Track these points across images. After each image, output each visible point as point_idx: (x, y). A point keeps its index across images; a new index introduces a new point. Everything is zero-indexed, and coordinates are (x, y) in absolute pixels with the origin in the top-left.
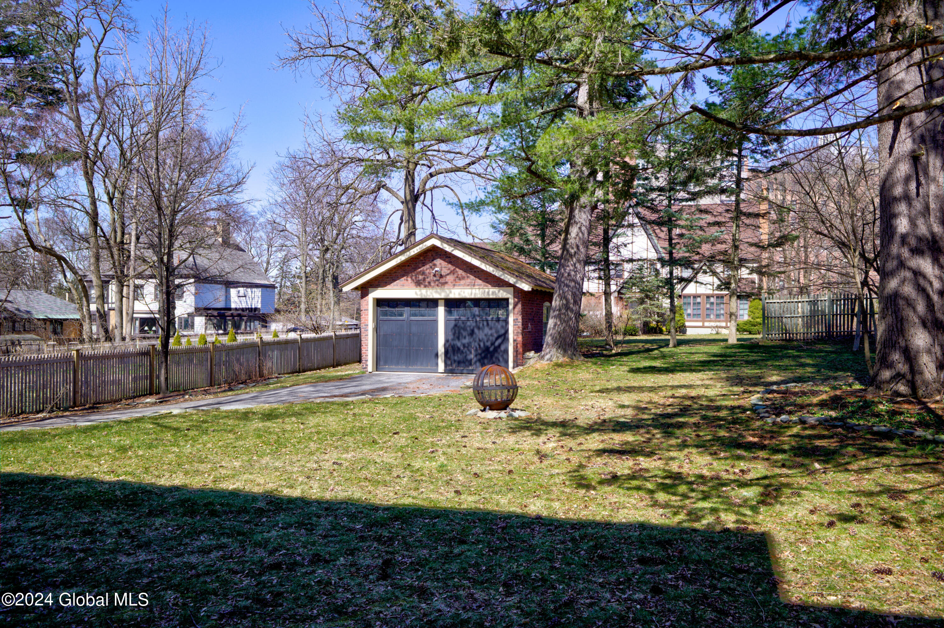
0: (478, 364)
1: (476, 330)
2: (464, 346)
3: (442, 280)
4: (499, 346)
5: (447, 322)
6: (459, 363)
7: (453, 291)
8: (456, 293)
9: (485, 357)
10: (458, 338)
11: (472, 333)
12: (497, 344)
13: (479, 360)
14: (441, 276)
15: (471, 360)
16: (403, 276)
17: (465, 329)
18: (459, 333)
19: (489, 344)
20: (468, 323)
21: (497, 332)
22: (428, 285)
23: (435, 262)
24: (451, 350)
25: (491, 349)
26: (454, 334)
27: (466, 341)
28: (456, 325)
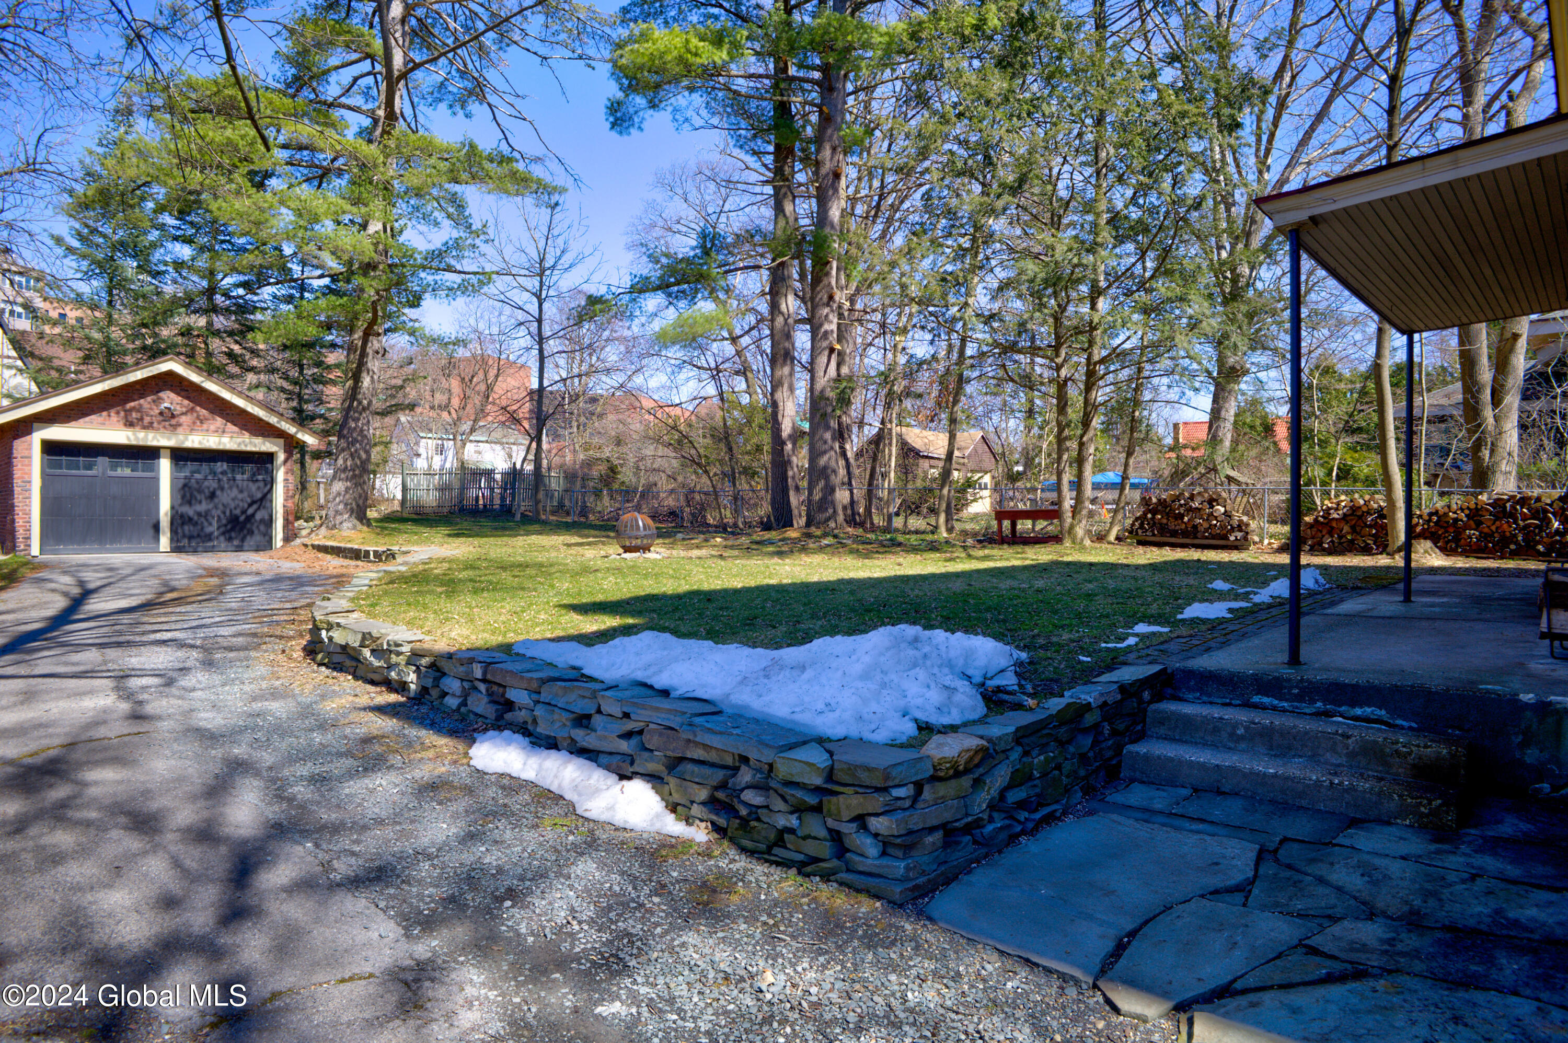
0: (222, 538)
1: (218, 493)
2: (199, 514)
3: (173, 422)
4: (253, 515)
5: (173, 479)
6: (191, 538)
7: (191, 438)
8: (195, 441)
9: (232, 529)
10: (190, 503)
11: (212, 496)
12: (250, 511)
13: (223, 533)
14: (173, 416)
15: (211, 533)
16: (104, 409)
17: (200, 491)
18: (192, 495)
19: (238, 512)
20: (206, 483)
21: (251, 496)
22: (149, 427)
23: (161, 394)
24: (179, 521)
25: (242, 518)
26: (183, 497)
27: (203, 507)
28: (185, 486)
